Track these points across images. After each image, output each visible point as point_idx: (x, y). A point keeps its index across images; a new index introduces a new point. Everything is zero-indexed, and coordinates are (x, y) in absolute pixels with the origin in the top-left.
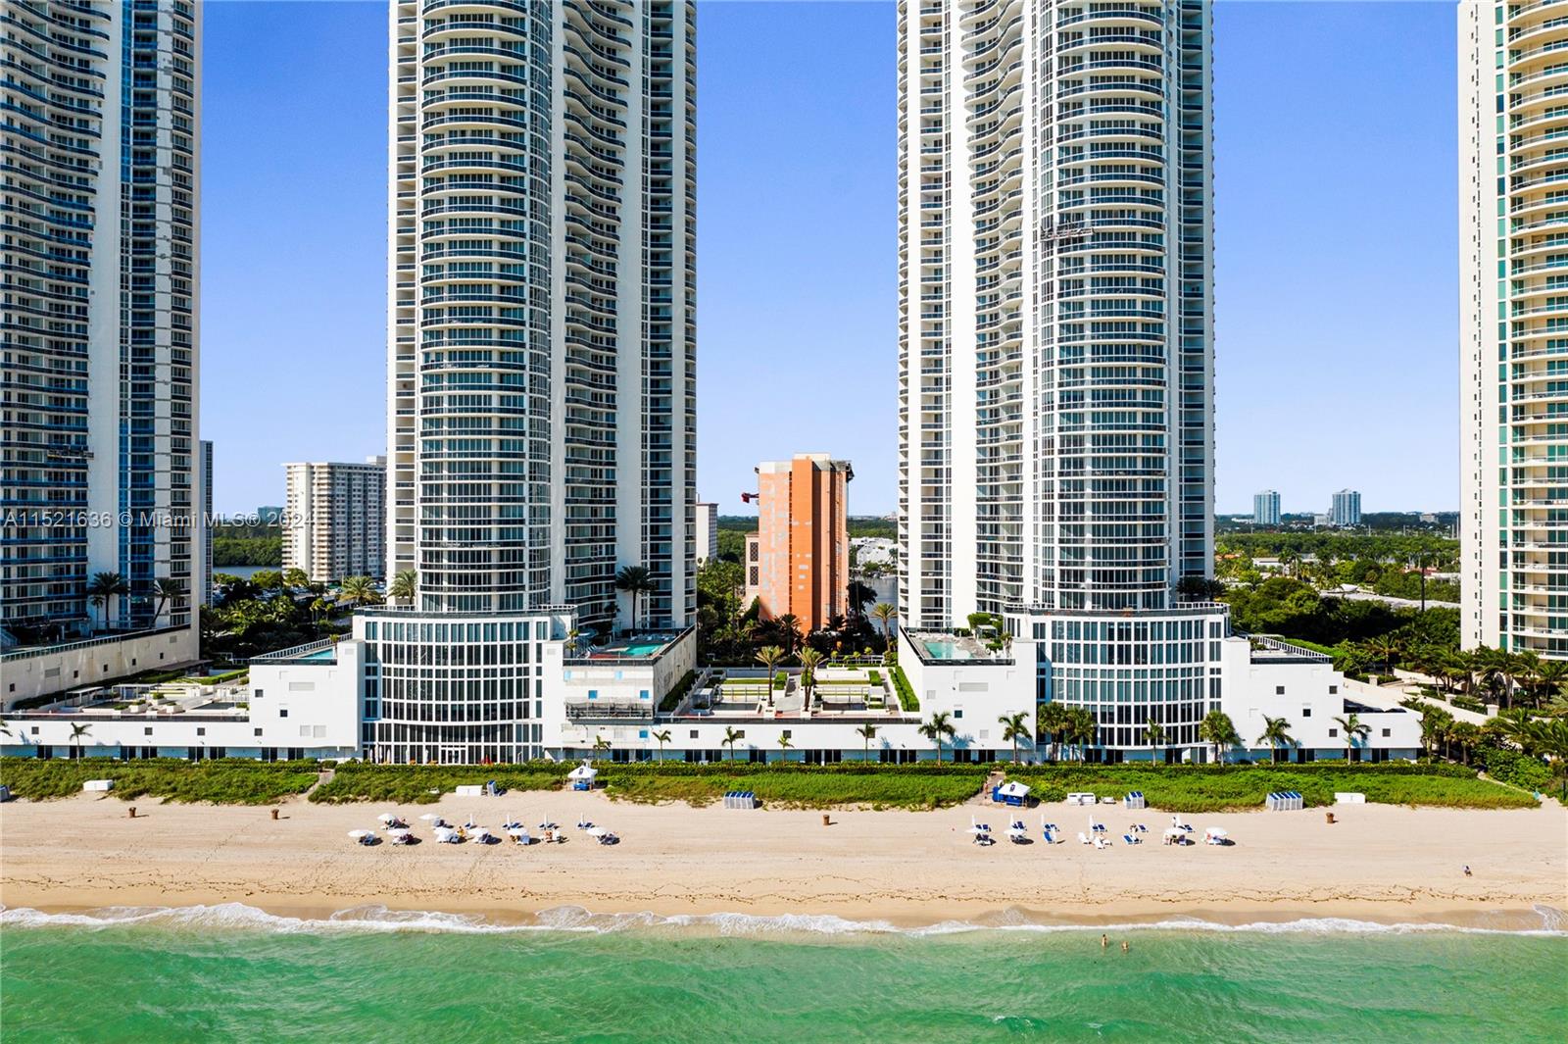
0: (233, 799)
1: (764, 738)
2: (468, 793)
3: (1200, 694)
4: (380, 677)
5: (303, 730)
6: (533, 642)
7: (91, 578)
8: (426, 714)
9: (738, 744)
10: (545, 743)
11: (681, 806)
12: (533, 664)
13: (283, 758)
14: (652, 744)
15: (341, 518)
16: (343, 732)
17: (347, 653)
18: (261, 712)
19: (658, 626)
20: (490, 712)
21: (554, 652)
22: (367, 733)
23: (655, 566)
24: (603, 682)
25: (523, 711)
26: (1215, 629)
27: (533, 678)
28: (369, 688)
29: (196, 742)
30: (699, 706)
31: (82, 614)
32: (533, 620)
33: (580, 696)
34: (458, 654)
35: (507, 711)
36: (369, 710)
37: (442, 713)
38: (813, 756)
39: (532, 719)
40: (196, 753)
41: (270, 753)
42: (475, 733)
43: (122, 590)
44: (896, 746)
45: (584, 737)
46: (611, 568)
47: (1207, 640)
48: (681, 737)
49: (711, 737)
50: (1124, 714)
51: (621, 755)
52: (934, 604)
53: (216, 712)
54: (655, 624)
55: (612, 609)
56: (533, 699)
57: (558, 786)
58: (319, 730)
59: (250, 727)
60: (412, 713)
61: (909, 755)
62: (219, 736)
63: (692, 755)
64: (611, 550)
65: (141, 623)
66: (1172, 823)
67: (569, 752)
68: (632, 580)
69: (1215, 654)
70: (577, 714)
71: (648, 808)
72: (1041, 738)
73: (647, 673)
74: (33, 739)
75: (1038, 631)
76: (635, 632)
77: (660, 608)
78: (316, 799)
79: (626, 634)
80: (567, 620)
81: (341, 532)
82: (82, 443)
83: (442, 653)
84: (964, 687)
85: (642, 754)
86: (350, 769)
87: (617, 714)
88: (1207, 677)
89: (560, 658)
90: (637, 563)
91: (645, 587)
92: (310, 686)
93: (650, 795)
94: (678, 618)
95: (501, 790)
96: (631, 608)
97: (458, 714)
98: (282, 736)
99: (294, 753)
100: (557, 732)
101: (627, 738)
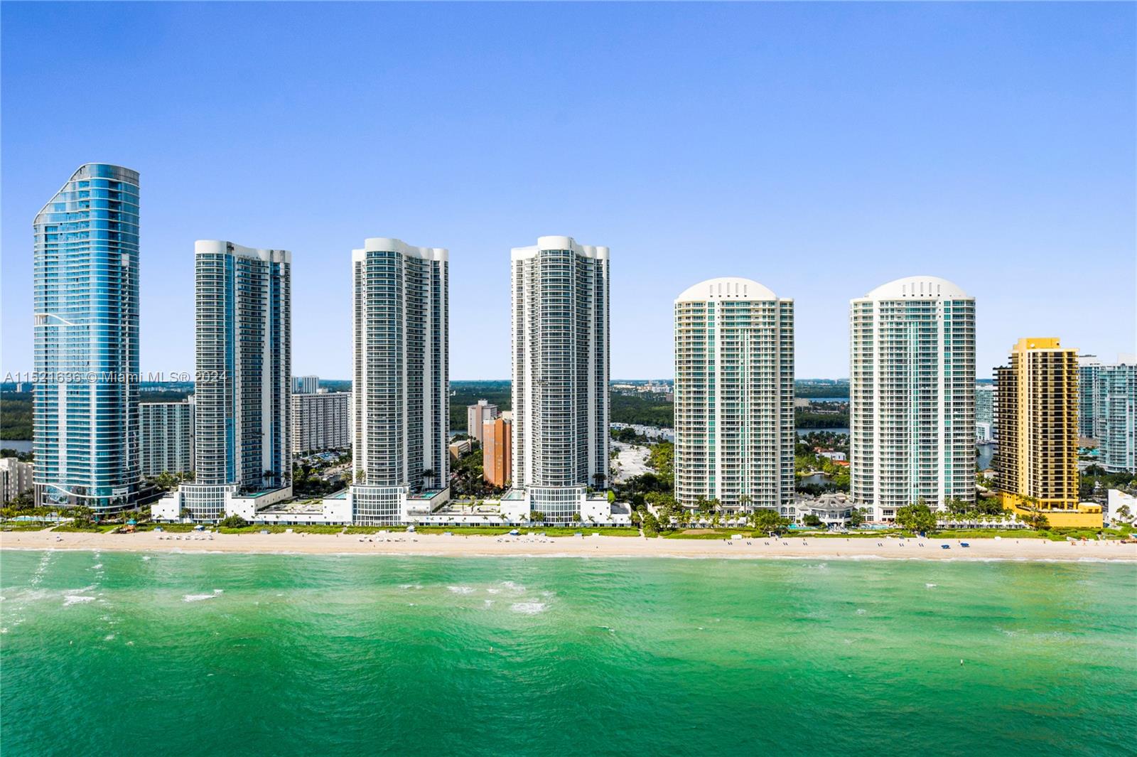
0: (325, 533)
1: (458, 520)
2: (382, 532)
3: (574, 508)
4: (358, 503)
5: (337, 517)
6: (398, 494)
7: (264, 472)
8: (370, 513)
9: (452, 521)
10: (402, 521)
11: (435, 535)
12: (398, 500)
13: (332, 525)
14: (429, 521)
15: (306, 421)
16: (348, 518)
17: (349, 497)
18: (326, 512)
19: (437, 487)
20: (387, 513)
21: (404, 496)
22: (354, 518)
23: (436, 468)
24: (418, 505)
25: (396, 512)
26: (579, 492)
27: (398, 503)
28: (355, 506)
29: (309, 520)
30: (444, 511)
31: (261, 482)
32: (398, 488)
33: (411, 508)
34: (378, 497)
35: (391, 512)
36: (355, 512)
37: (374, 513)
38: (472, 524)
39: (398, 515)
40: (308, 523)
41: (328, 523)
42: (383, 518)
43: (272, 475)
44: (493, 522)
45: (411, 519)
46: (422, 470)
47: (577, 494)
48: (437, 519)
49: (445, 519)
50: (553, 514)
51: (422, 524)
52: (521, 481)
53: (310, 512)
54: (436, 486)
55: (422, 483)
56: (398, 509)
57: (405, 531)
58: (342, 517)
59: (323, 516)
60: (366, 512)
61: (498, 524)
62: (314, 519)
63: (440, 524)
64: (422, 464)
65: (277, 486)
66: (551, 539)
67: (408, 523)
68: (428, 473)
69: (579, 498)
70: (410, 513)
71: (426, 536)
72: (532, 520)
73: (428, 502)
74: (264, 520)
75: (532, 491)
76: (429, 489)
77: (438, 481)
78: (345, 533)
79: (426, 489)
80: (407, 488)
81: (306, 428)
82: (260, 430)
83: (374, 497)
84: (511, 506)
85: (427, 524)
86: (350, 527)
87: (420, 513)
88: (577, 504)
89: (405, 498)
90: (430, 468)
91: (432, 475)
92: (339, 505)
93: (428, 533)
94: (443, 485)
95: (390, 532)
96: (428, 482)
97: (378, 513)
98: (331, 519)
99: (334, 523)
100: (404, 518)
101: (423, 519)
